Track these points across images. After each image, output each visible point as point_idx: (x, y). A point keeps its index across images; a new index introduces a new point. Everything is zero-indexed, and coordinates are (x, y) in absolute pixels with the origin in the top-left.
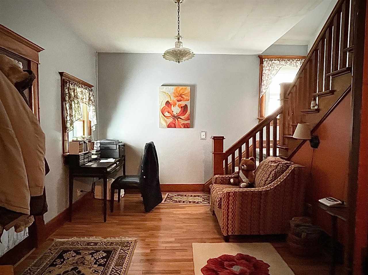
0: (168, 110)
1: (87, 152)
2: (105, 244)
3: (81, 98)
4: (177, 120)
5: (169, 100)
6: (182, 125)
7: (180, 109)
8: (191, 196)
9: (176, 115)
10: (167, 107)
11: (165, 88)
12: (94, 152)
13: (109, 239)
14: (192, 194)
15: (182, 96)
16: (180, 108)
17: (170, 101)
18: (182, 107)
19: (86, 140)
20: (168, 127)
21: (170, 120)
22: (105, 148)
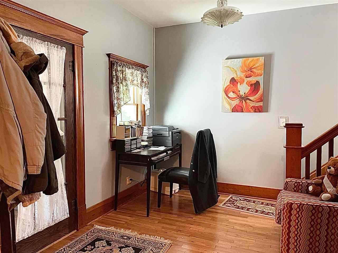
0: (233, 90)
1: (136, 137)
2: (137, 241)
3: (132, 80)
4: (246, 102)
5: (234, 76)
6: (251, 108)
7: (249, 88)
8: (262, 203)
9: (243, 94)
10: (232, 86)
11: (229, 62)
12: (145, 138)
13: (143, 236)
14: (263, 201)
15: (251, 70)
16: (249, 86)
17: (236, 78)
18: (251, 85)
19: (134, 125)
20: (232, 112)
21: (236, 102)
22: (158, 134)
